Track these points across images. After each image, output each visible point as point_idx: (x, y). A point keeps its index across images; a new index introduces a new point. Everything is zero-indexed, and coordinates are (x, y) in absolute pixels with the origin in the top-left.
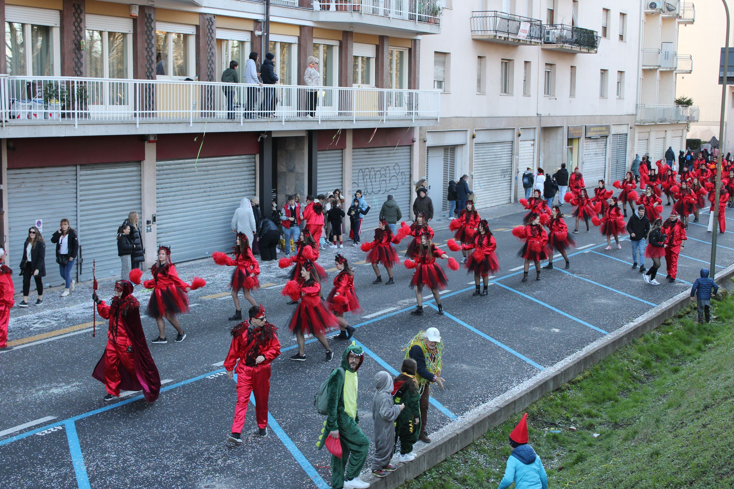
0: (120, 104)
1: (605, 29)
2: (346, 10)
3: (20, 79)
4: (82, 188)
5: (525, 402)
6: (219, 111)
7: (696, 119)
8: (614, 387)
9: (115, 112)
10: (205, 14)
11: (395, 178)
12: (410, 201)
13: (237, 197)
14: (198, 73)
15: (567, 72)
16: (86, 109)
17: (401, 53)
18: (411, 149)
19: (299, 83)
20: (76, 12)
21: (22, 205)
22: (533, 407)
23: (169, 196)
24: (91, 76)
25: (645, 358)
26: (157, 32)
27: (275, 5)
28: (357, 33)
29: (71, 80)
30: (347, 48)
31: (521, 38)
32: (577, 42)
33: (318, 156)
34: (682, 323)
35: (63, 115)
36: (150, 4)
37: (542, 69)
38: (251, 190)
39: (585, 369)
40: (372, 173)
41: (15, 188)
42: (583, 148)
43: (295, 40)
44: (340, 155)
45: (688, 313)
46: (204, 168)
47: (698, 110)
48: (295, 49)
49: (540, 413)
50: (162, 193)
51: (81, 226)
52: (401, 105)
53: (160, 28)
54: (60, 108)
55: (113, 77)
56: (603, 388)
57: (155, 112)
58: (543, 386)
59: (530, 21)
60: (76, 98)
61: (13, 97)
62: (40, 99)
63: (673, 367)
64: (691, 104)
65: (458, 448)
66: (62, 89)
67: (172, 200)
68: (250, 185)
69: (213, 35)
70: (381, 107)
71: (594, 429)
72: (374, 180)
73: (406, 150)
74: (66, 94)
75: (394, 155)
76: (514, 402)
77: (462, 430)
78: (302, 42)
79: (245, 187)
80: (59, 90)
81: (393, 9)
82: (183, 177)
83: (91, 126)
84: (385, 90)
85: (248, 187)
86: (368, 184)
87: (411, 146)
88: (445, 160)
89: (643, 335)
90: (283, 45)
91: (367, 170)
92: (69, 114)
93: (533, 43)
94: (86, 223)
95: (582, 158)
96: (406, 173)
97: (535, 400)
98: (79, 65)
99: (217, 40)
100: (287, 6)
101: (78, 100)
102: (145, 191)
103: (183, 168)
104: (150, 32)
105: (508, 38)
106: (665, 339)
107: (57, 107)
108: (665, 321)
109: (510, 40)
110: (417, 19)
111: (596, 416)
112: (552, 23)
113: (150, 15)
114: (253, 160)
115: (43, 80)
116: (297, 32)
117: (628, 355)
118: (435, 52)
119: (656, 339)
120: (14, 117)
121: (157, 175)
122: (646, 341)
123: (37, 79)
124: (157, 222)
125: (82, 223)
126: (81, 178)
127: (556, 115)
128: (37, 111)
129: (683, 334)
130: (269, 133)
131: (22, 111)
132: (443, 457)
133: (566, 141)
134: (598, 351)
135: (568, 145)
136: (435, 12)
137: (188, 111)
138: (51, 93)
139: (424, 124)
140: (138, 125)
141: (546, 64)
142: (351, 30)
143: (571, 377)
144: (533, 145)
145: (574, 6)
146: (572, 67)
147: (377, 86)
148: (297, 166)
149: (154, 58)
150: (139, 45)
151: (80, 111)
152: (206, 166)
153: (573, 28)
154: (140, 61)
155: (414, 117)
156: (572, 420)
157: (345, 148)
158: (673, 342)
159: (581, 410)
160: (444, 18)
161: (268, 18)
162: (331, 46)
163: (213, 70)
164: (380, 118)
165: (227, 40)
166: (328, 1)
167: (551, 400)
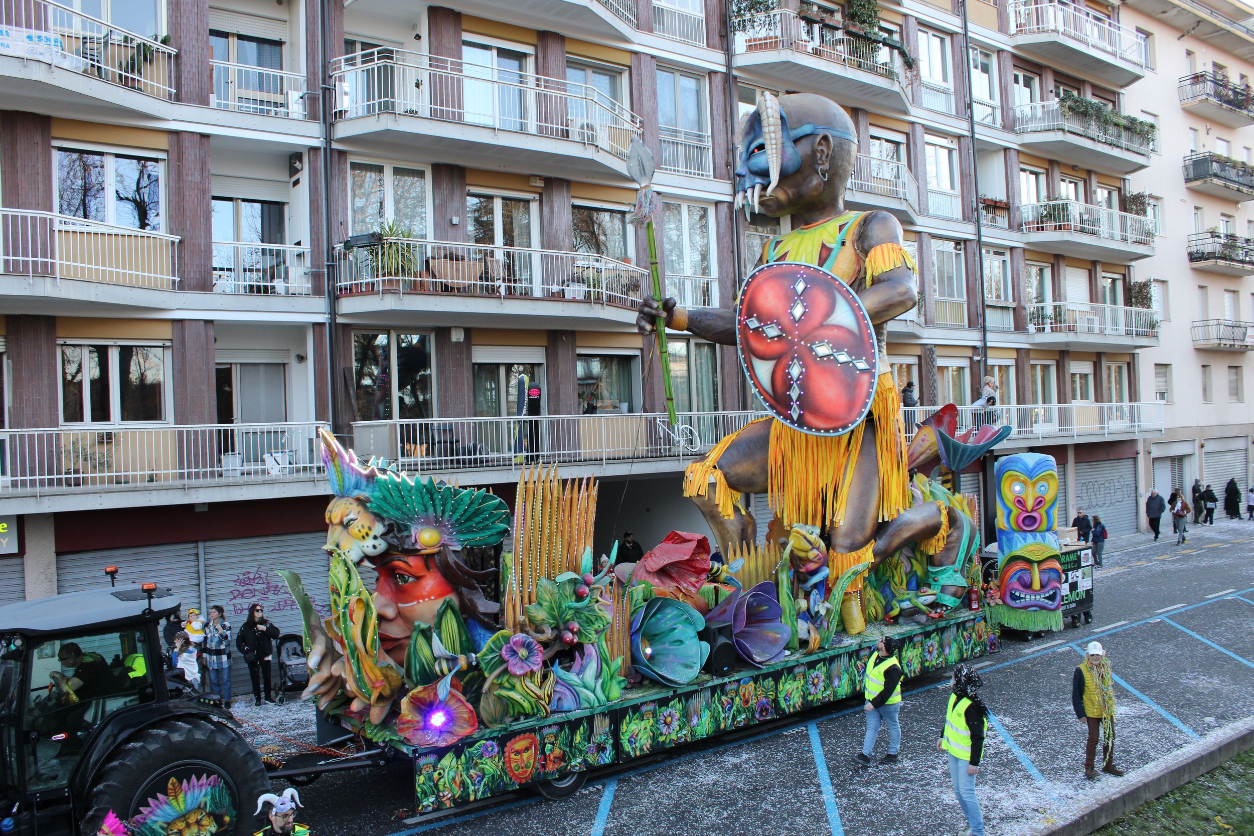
2: (1061, 331)
10: (926, 345)
11: (1121, 489)
12: (1137, 513)
17: (1120, 368)
18: (1135, 461)
19: (1018, 403)
27: (992, 331)
28: (1073, 352)
30: (1064, 366)
31: (1248, 344)
40: (1096, 487)
43: (1013, 362)
44: (1063, 469)
48: (1012, 371)
52: (1122, 418)
65: (1203, 770)
69: (934, 363)
70: (1102, 421)
72: (1098, 492)
73: (1130, 463)
75: (1118, 467)
78: (1020, 364)
81: (1109, 326)
84: (1106, 405)
86: (1093, 496)
87: (1135, 459)
88: (1173, 470)
90: (1000, 367)
91: (1091, 484)
96: (1132, 485)
99: (939, 368)
100: (1003, 331)
105: (1234, 345)
109: (1236, 346)
110: (1134, 333)
114: (977, 478)
116: (1014, 355)
118: (1156, 364)
130: (991, 451)
132: (1186, 778)
136: (1153, 325)
139: (1148, 436)
142: (1067, 349)
147: (1097, 401)
155: (1136, 429)
157: (1068, 462)
160: (1163, 330)
161: (985, 344)
162: (1048, 366)
163: (935, 396)
164: (1102, 432)
165: (948, 367)
166: (1043, 324)
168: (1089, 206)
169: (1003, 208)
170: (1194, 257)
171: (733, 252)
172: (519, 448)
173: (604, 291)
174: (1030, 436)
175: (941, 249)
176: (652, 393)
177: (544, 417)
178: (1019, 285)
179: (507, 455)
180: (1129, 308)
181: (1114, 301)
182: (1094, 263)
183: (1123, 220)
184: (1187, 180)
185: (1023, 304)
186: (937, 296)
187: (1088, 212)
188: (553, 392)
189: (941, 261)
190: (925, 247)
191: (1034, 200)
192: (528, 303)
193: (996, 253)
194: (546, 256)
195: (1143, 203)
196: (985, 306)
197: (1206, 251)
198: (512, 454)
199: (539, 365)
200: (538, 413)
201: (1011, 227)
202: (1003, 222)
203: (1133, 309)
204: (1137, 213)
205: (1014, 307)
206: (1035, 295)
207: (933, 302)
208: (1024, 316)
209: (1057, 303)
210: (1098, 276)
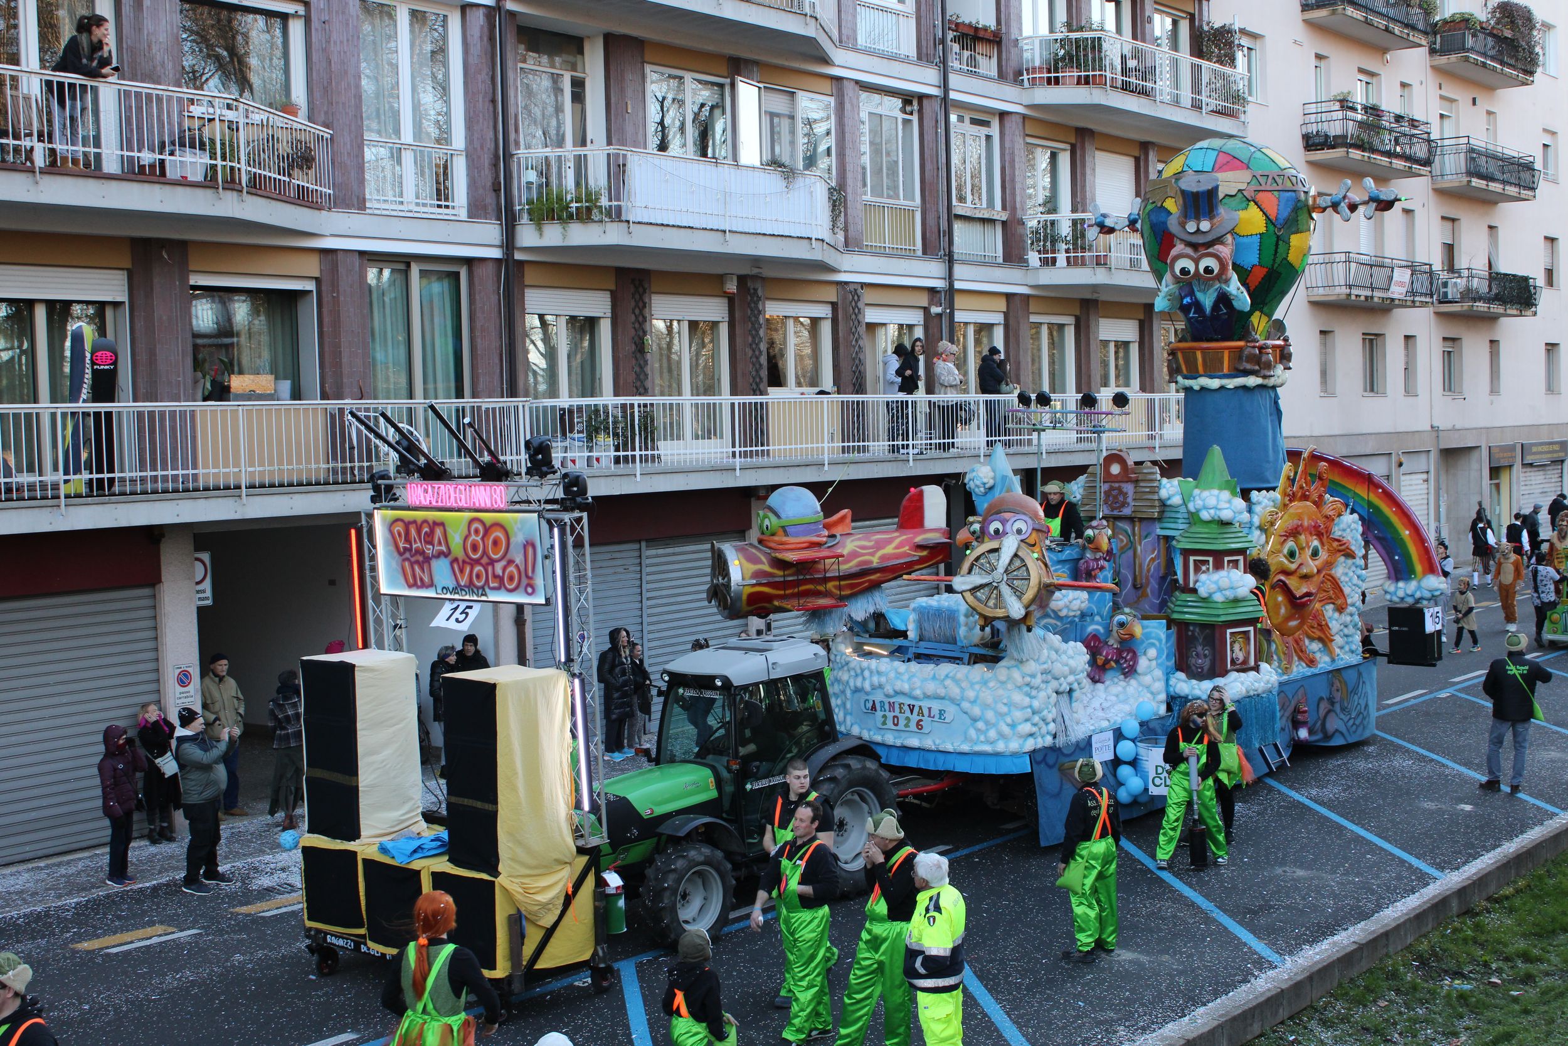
0: (709, 438)
1: (1550, 273)
2: (1083, 264)
3: (549, 405)
4: (649, 578)
5: (1406, 935)
6: (871, 443)
9: (701, 451)
10: (846, 283)
14: (836, 381)
15: (1485, 348)
16: (652, 449)
20: (637, 291)
22: (1422, 943)
24: (662, 394)
26: (767, 317)
27: (964, 262)
28: (1104, 302)
29: (629, 402)
30: (1088, 327)
31: (1395, 296)
32: (1499, 298)
35: (617, 460)
36: (755, 271)
37: (1438, 347)
39: (1518, 875)
42: (1518, 483)
43: (998, 318)
48: (999, 333)
49: (1435, 954)
53: (773, 309)
54: (612, 448)
55: (698, 395)
56: (1552, 909)
58: (1439, 906)
59: (1413, 267)
60: (637, 432)
62: (581, 435)
65: (1283, 1014)
66: (615, 417)
69: (860, 317)
70: (1151, 426)
71: (1535, 982)
74: (620, 426)
76: (1386, 934)
77: (1291, 983)
78: (1012, 322)
80: (611, 419)
83: (661, 477)
84: (1157, 396)
90: (978, 326)
92: (626, 458)
93: (1417, 304)
94: (657, 635)
95: (1518, 501)
97: (1424, 930)
98: (642, 377)
99: (868, 325)
100: (984, 262)
101: (640, 434)
105: (1372, 297)
107: (607, 447)
109: (1376, 300)
111: (1540, 960)
112: (1451, 268)
113: (756, 290)
115: (584, 403)
116: (1002, 305)
123: (575, 404)
124: (774, 632)
125: (651, 636)
126: (648, 561)
127: (1467, 426)
128: (577, 455)
130: (958, 476)
132: (1256, 1029)
133: (1486, 472)
134: (1541, 843)
135: (1491, 479)
137: (820, 445)
138: (598, 425)
140: (738, 472)
141: (1444, 339)
142: (1095, 296)
143: (1492, 889)
144: (1427, 481)
145: (1491, 235)
146: (1492, 342)
147: (1143, 389)
149: (763, 360)
150: (739, 340)
151: (643, 453)
153: (1490, 274)
154: (740, 367)
156: (1494, 966)
159: (1510, 950)
161: (951, 284)
162: (1061, 327)
163: (861, 376)
164: (1150, 443)
165: (884, 324)
166: (1053, 252)
167: (1455, 931)
168: (1139, 44)
169: (989, 41)
170: (1311, 142)
171: (493, 101)
172: (72, 465)
173: (243, 167)
174: (1026, 449)
175: (879, 111)
176: (338, 365)
177: (124, 407)
178: (1013, 180)
179: (49, 477)
182: (1145, 146)
183: (1196, 70)
184: (1305, 7)
185: (1019, 213)
186: (868, 197)
187: (1137, 54)
188: (143, 357)
189: (876, 132)
190: (847, 106)
191: (1044, 30)
192: (92, 185)
193: (974, 122)
194: (127, 94)
195: (1230, 44)
196: (953, 217)
197: (1332, 133)
198: (60, 476)
199: (116, 305)
200: (113, 401)
201: (1002, 76)
202: (988, 66)
204: (1220, 62)
205: (1004, 218)
206: (1041, 201)
207: (860, 207)
208: (1021, 236)
209: (1079, 216)
210: (1151, 169)
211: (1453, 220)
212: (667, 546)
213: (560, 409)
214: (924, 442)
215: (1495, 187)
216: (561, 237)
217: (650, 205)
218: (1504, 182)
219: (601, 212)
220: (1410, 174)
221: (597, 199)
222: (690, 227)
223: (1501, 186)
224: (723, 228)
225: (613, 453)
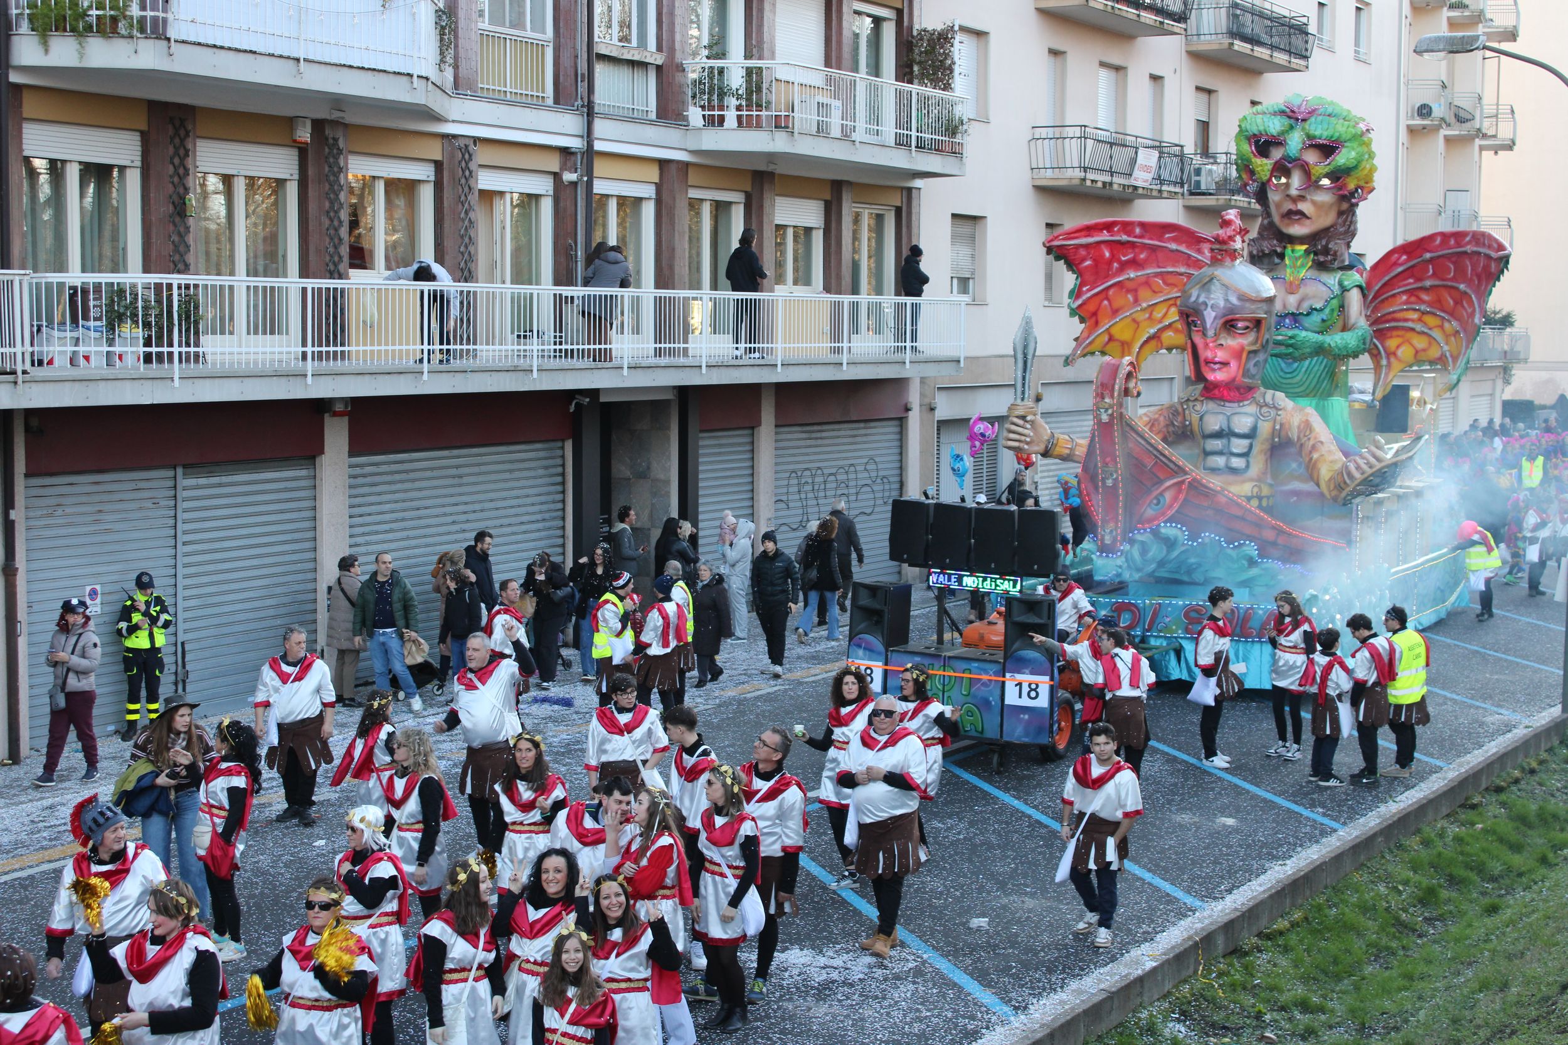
0: (272, 333)
2: (759, 126)
3: (55, 280)
4: (187, 516)
5: (1163, 980)
6: (485, 347)
7: (1522, 356)
8: (1358, 945)
9: (260, 350)
10: (455, 136)
11: (868, 489)
13: (525, 532)
16: (197, 345)
17: (879, 218)
18: (901, 426)
19: (658, 286)
20: (177, 134)
21: (57, 553)
22: (1182, 991)
23: (377, 533)
24: (208, 272)
25: (1425, 882)
26: (350, 177)
27: (607, 117)
28: (782, 176)
29: (165, 282)
30: (761, 207)
31: (1139, 184)
33: (701, 443)
34: (1503, 804)
35: (148, 359)
36: (336, 115)
38: (554, 518)
39: (1293, 905)
40: (819, 479)
41: (41, 517)
43: (649, 191)
44: (748, 440)
45: (1517, 781)
46: (454, 472)
47: (1527, 337)
48: (648, 212)
50: (361, 525)
51: (185, 599)
52: (878, 331)
53: (358, 168)
54: (141, 341)
55: (256, 275)
56: (1333, 947)
57: (346, 349)
58: (1203, 944)
59: (1159, 147)
60: (176, 322)
61: (39, 319)
62: (98, 323)
63: (1487, 901)
64: (1511, 324)
66: (145, 301)
67: (384, 542)
68: (552, 506)
69: (472, 182)
70: (836, 334)
71: (1317, 1037)
72: (822, 494)
73: (891, 428)
74: (153, 313)
75: (864, 439)
76: (1140, 980)
78: (665, 197)
79: (541, 512)
80: (140, 304)
81: (861, 124)
82: (406, 491)
83: (208, 382)
84: (847, 299)
85: (549, 511)
86: (810, 503)
87: (901, 422)
89: (1418, 831)
90: (622, 200)
91: (807, 473)
92: (160, 356)
93: (1165, 195)
94: (195, 592)
96: (892, 479)
97: (1185, 973)
98: (182, 249)
99: (482, 192)
100: (632, 118)
101: (180, 325)
102: (325, 522)
103: (406, 472)
104: (337, 177)
105: (1111, 184)
106: (1468, 839)
107: (133, 341)
108: (1467, 799)
109: (1115, 187)
110: (914, 143)
111: (1322, 1010)
112: (1205, 150)
113: (336, 140)
114: (559, 452)
115: (103, 281)
116: (654, 174)
117: (1389, 876)
118: (954, 216)
119: (1449, 840)
120: (40, 363)
121: (350, 487)
122: (1426, 843)
123: (91, 281)
125: (188, 593)
126: (186, 494)
128: (92, 349)
129: (1507, 828)
130: (594, 393)
131: (58, 349)
134: (1320, 865)
136: (952, 128)
138: (122, 310)
139: (930, 371)
140: (309, 378)
142: (771, 168)
143: (1263, 923)
147: (827, 289)
148: (654, 465)
149: (344, 232)
150: (312, 207)
152: (457, 467)
154: (313, 240)
156: (1268, 1018)
157: (759, 424)
158: (1485, 845)
159: (1287, 997)
160: (972, 141)
161: (590, 145)
162: (728, 205)
163: (471, 258)
164: (834, 358)
165: (502, 194)
166: (721, 108)
167: (1221, 974)
174: (682, 361)
178: (672, 14)
180: (907, 87)
181: (876, 69)
185: (679, 57)
186: (485, 24)
196: (593, 58)
203: (915, 88)
205: (659, 62)
206: (705, 41)
207: (475, 37)
208: (681, 86)
209: (753, 63)
210: (845, 9)
211: (1209, 92)
212: (211, 474)
213: (70, 288)
214: (553, 347)
215: (1262, 52)
216: (76, 55)
217: (199, 19)
218: (1273, 47)
219: (132, 26)
220: (1160, 31)
221: (126, 6)
222: (251, 52)
223: (1268, 52)
224: (296, 55)
225: (142, 349)
